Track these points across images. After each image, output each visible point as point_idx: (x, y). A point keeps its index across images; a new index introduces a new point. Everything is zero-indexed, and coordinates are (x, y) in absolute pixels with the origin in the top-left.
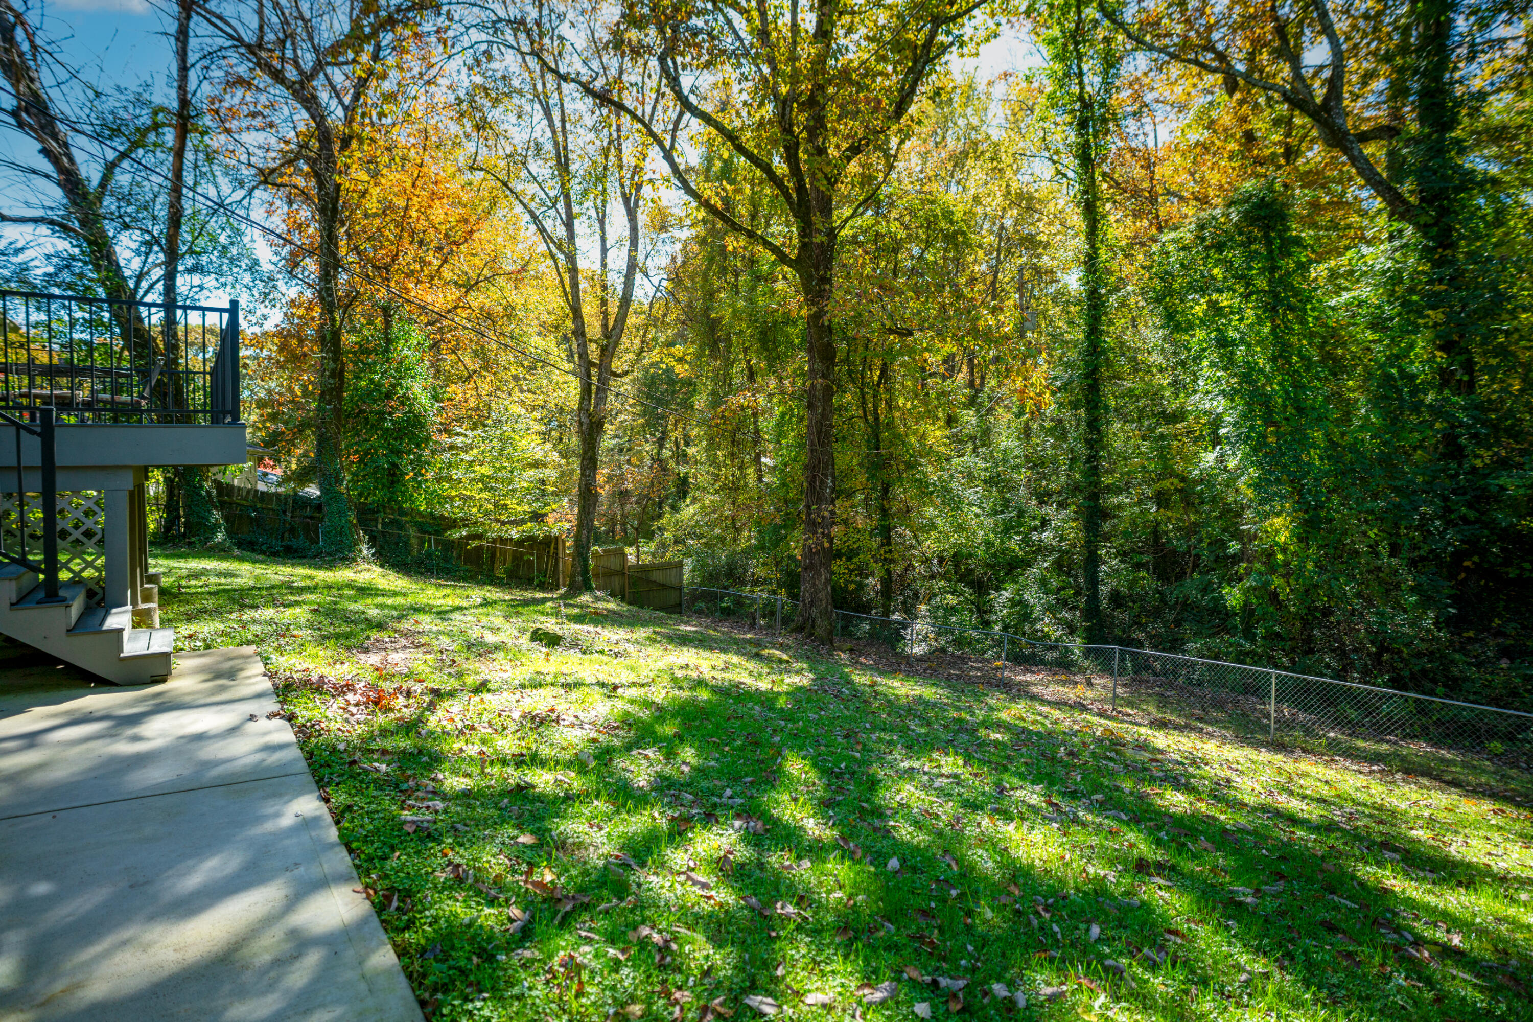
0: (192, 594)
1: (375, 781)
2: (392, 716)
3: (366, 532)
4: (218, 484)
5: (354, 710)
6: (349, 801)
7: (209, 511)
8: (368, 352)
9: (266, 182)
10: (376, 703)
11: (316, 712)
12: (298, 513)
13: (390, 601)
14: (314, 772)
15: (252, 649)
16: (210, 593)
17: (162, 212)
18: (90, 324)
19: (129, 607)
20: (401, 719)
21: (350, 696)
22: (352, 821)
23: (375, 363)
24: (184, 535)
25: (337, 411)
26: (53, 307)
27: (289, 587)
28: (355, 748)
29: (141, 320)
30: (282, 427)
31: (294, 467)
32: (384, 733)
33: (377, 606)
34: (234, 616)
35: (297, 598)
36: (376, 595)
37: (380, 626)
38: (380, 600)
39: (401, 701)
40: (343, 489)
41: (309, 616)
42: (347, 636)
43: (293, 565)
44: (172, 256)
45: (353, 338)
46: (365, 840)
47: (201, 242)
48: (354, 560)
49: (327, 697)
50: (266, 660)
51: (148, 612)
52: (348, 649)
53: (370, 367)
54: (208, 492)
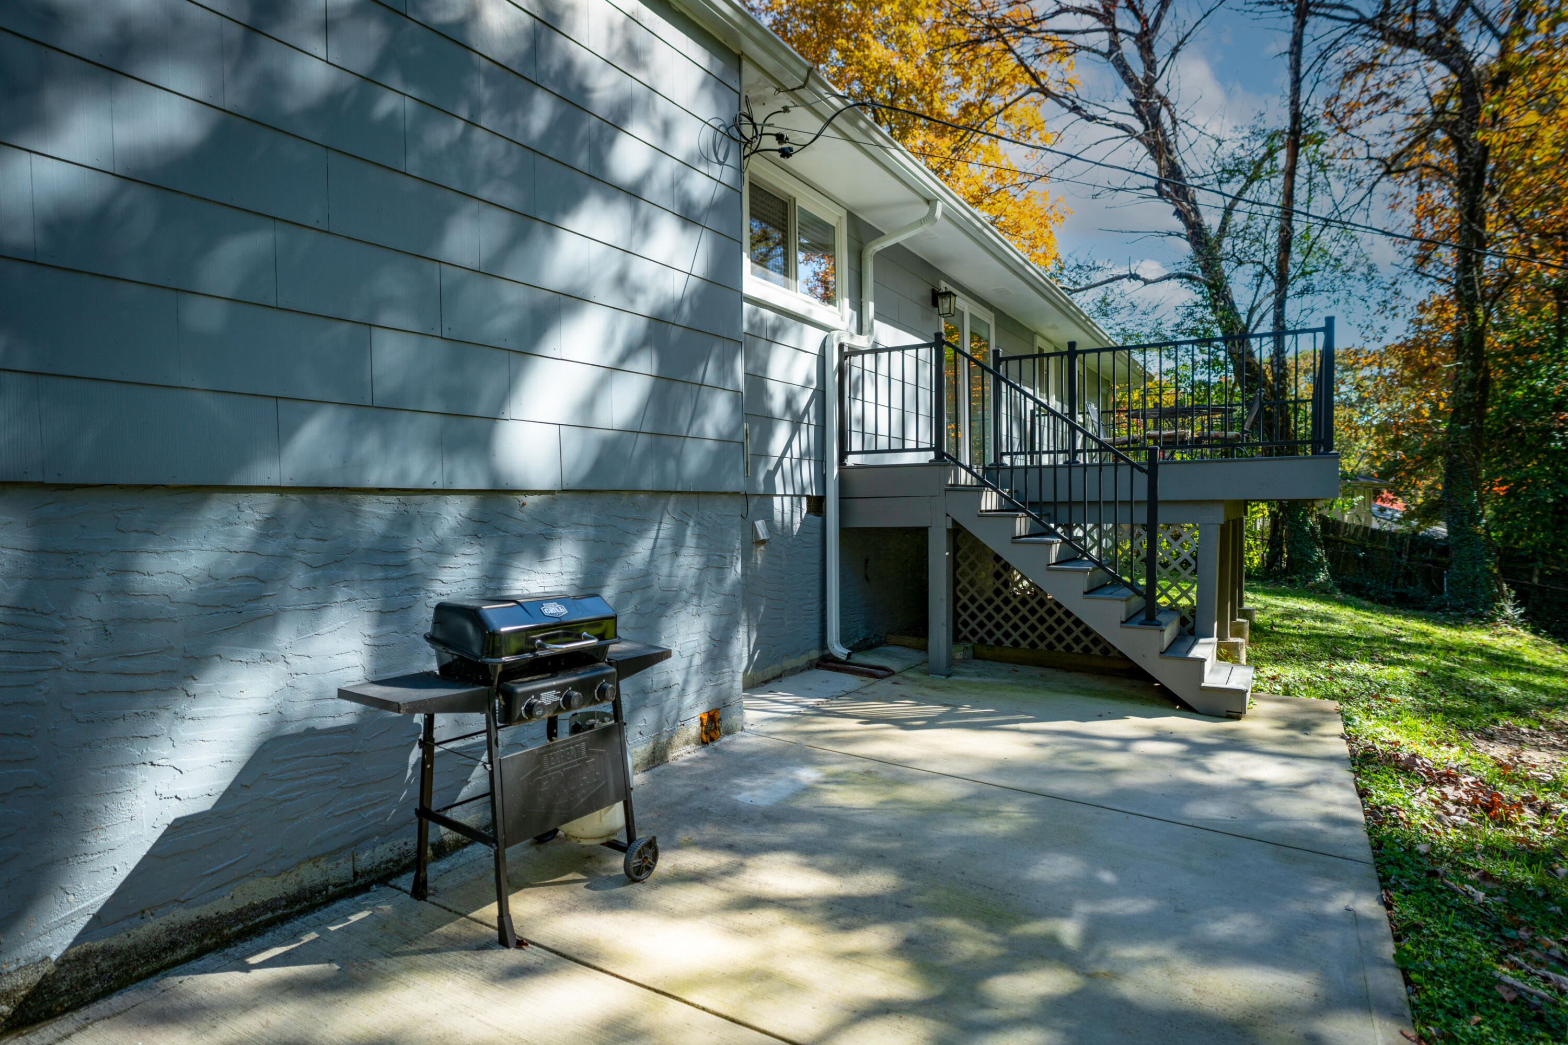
0: (1283, 635)
1: (1461, 909)
2: (1510, 832)
3: (1512, 586)
4: (1323, 520)
5: (1452, 809)
6: (1418, 919)
7: (1312, 548)
8: (1528, 352)
9: (1388, 172)
10: (1487, 809)
11: (1397, 796)
12: (1416, 556)
13: (1538, 681)
14: (1379, 866)
15: (1333, 705)
16: (1301, 636)
17: (1272, 239)
18: (1209, 364)
19: (1215, 639)
20: (1527, 841)
21: (1449, 790)
22: (1417, 944)
23: (1538, 365)
24: (1285, 572)
25: (1477, 433)
26: (1180, 353)
27: (1394, 642)
28: (1442, 855)
29: (1251, 354)
30: (1400, 454)
31: (1420, 501)
32: (1491, 850)
33: (1515, 683)
34: (1323, 664)
35: (1402, 656)
36: (1518, 669)
37: (1517, 710)
38: (1522, 676)
39: (1529, 815)
40: (1480, 529)
41: (1413, 680)
42: (1463, 714)
43: (1406, 617)
44: (1282, 281)
45: (1505, 336)
46: (1431, 976)
47: (1312, 260)
48: (1492, 620)
49: (1415, 782)
50: (1348, 720)
51: (1236, 647)
52: (1462, 730)
53: (1532, 372)
54: (1312, 528)
